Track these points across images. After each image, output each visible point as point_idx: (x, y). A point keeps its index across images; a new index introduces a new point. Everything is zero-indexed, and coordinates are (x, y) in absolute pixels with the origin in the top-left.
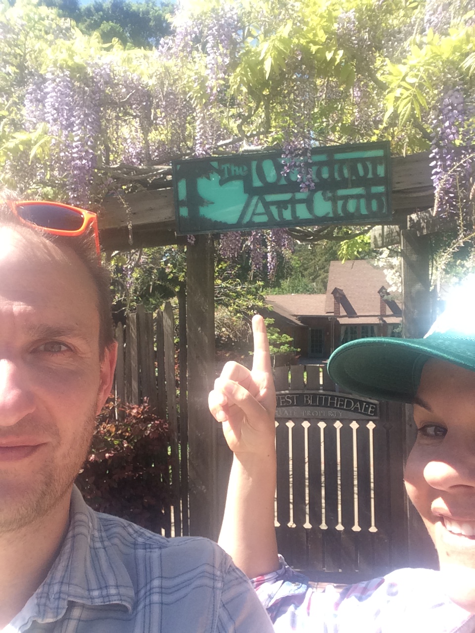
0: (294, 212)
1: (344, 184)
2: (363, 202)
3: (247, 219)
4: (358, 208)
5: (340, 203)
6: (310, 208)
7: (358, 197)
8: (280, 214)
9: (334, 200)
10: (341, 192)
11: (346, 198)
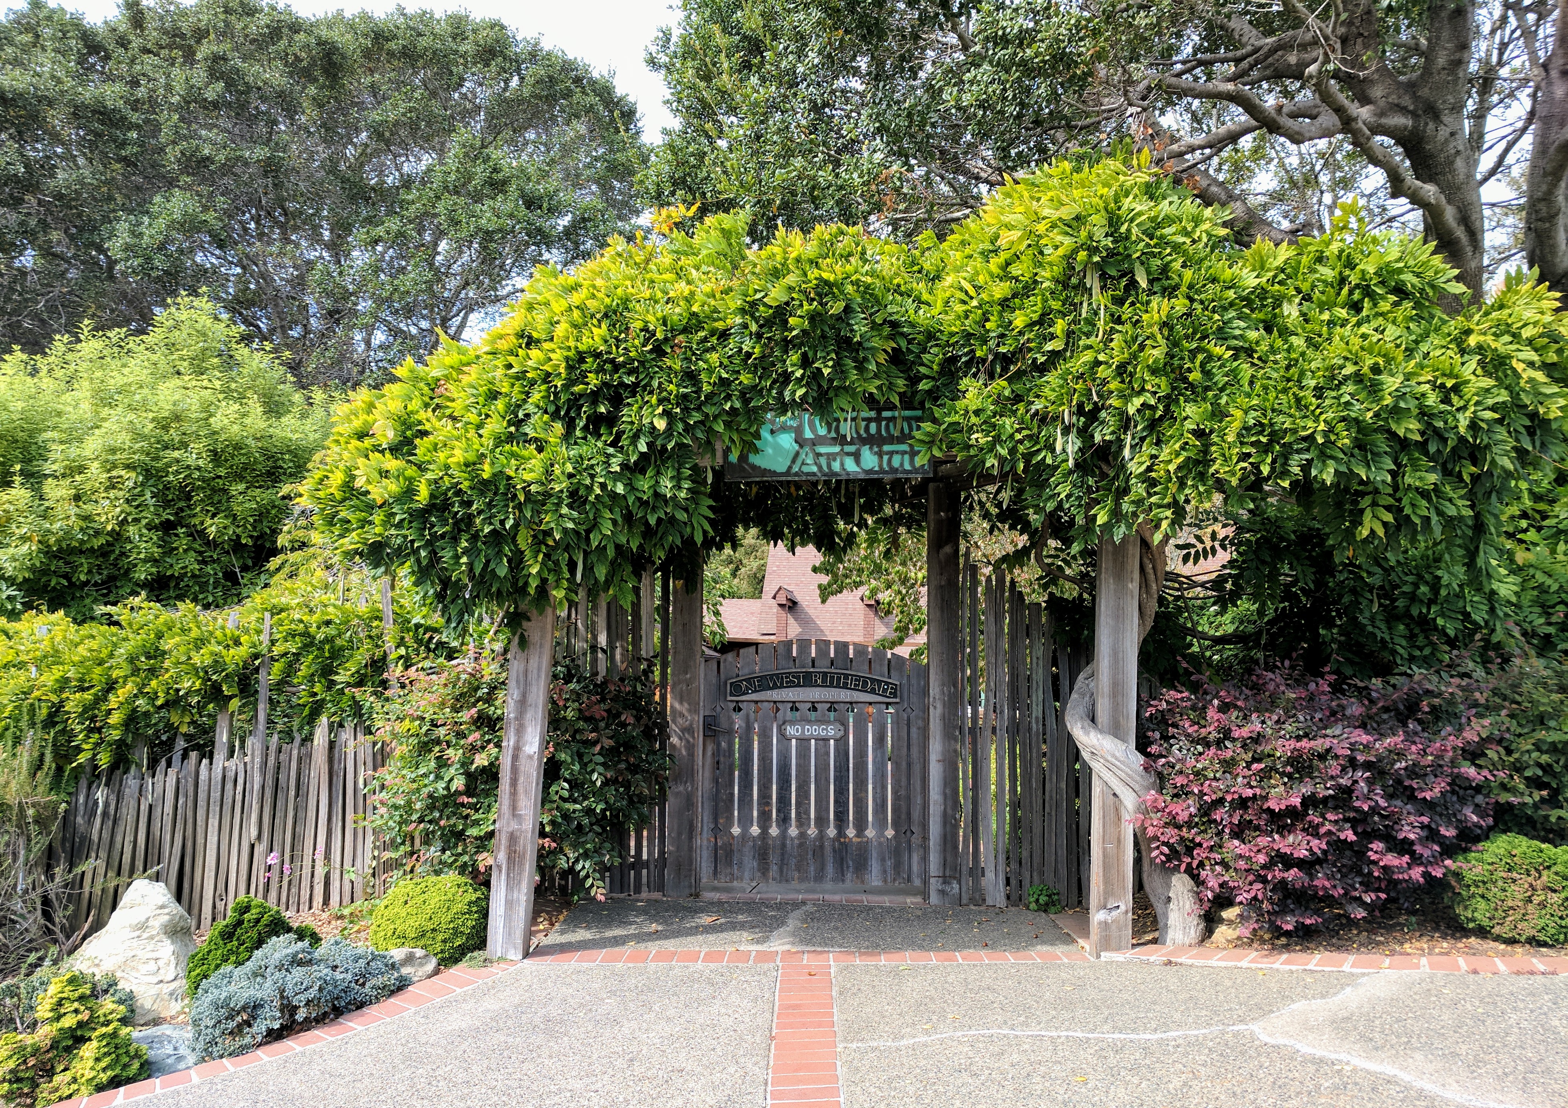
0: (842, 464)
1: (891, 440)
2: (907, 457)
3: (796, 469)
4: (902, 464)
5: (886, 458)
6: (858, 462)
7: (904, 453)
8: (829, 466)
9: (880, 455)
10: (886, 448)
11: (891, 453)
